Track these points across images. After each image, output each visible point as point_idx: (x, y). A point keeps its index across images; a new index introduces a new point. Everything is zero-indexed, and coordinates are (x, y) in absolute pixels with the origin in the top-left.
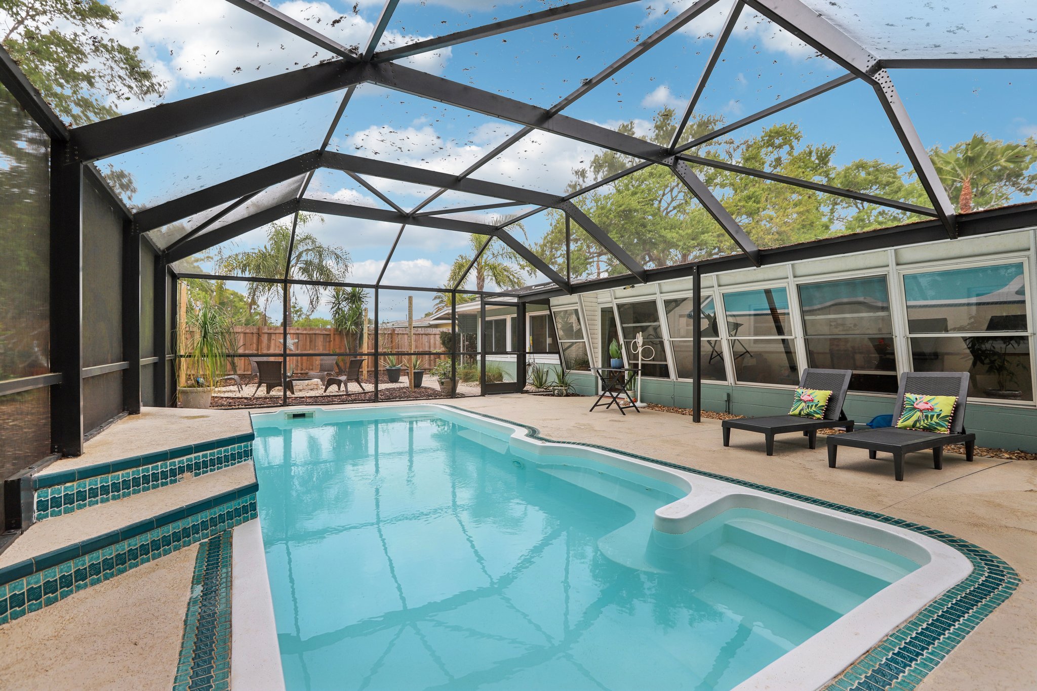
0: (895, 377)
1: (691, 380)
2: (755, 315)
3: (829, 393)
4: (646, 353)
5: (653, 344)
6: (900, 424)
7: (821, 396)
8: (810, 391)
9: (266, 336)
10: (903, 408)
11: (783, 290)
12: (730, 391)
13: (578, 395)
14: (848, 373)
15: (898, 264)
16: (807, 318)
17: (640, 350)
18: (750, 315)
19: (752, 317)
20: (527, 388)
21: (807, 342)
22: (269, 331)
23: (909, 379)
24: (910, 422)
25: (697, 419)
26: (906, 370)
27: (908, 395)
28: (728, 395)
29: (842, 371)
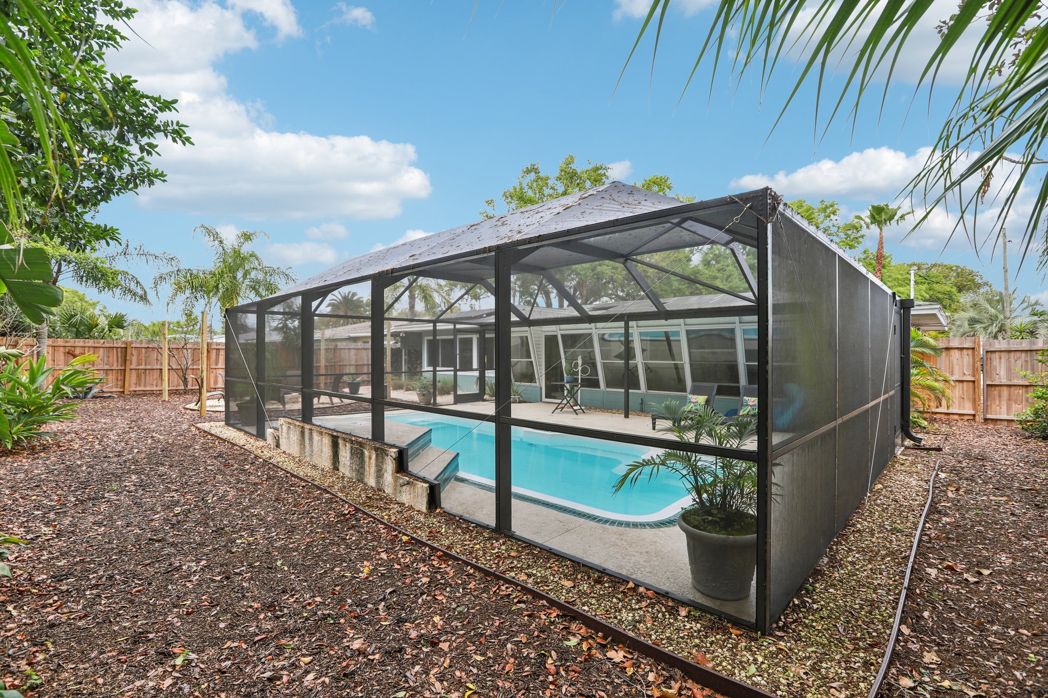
0: (738, 387)
1: (623, 390)
2: (651, 340)
3: (706, 397)
4: (584, 371)
5: (588, 364)
6: (741, 413)
7: (702, 399)
8: (696, 397)
9: (215, 351)
10: (742, 405)
11: (677, 333)
12: (643, 397)
13: (526, 402)
14: (716, 385)
15: (740, 323)
16: (691, 350)
17: (580, 368)
18: (647, 340)
19: (649, 342)
20: (486, 397)
21: (691, 365)
22: (218, 347)
23: (745, 388)
24: (746, 412)
25: (627, 416)
26: (744, 384)
27: (745, 398)
28: (642, 400)
29: (712, 384)
